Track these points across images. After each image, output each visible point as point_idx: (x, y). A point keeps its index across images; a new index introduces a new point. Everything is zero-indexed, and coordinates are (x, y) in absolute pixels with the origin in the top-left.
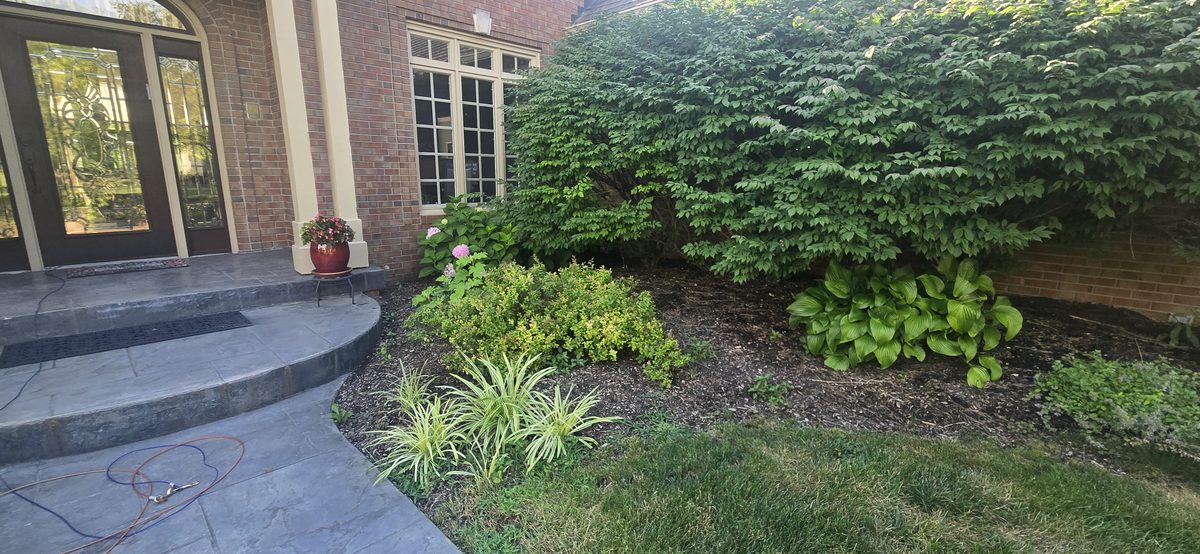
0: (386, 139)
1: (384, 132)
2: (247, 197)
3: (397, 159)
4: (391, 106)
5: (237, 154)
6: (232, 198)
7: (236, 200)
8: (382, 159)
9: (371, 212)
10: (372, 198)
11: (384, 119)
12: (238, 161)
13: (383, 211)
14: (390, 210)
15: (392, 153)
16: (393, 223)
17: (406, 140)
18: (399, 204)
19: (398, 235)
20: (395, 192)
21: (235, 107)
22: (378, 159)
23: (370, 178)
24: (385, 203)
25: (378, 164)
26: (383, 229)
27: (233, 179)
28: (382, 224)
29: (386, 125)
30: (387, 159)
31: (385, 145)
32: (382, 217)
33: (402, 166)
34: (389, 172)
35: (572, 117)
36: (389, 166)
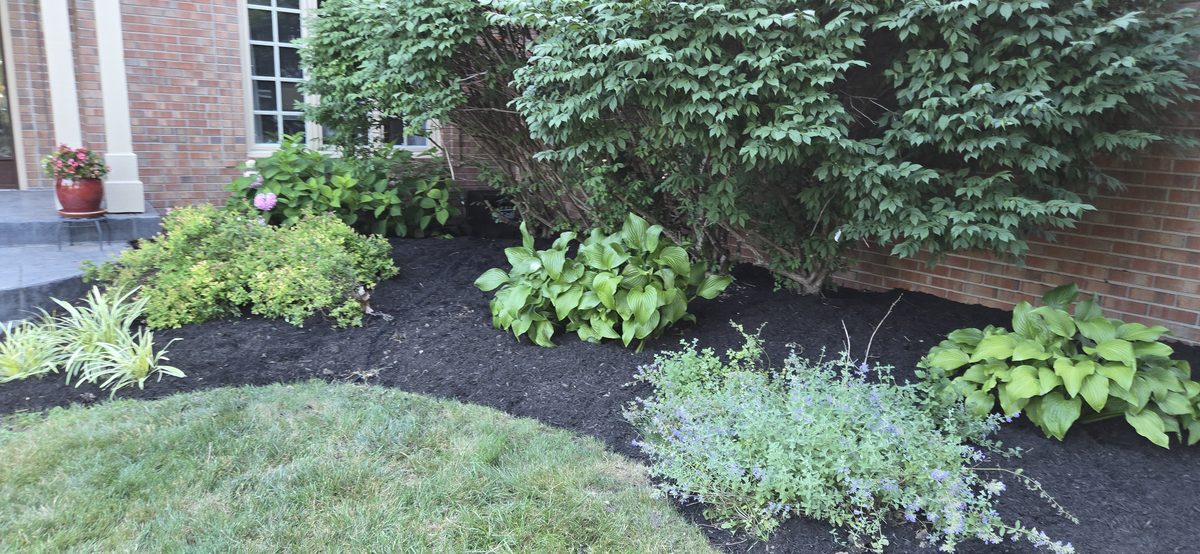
0: (201, 58)
1: (199, 50)
2: (39, 123)
3: (216, 84)
4: (209, 18)
5: (28, 72)
6: (23, 124)
7: (27, 127)
8: (195, 83)
9: (180, 148)
10: (180, 132)
11: (199, 33)
12: (29, 81)
13: (195, 148)
14: (206, 148)
15: (208, 76)
16: (209, 164)
17: (228, 61)
18: (218, 141)
19: (216, 179)
20: (211, 125)
21: (28, 17)
22: (189, 83)
23: (178, 106)
24: (198, 139)
25: (189, 89)
26: (195, 171)
27: (23, 101)
28: (193, 164)
29: (200, 41)
30: (202, 83)
31: (200, 66)
32: (194, 157)
33: (222, 92)
34: (205, 99)
35: (336, 35)
36: (204, 92)
